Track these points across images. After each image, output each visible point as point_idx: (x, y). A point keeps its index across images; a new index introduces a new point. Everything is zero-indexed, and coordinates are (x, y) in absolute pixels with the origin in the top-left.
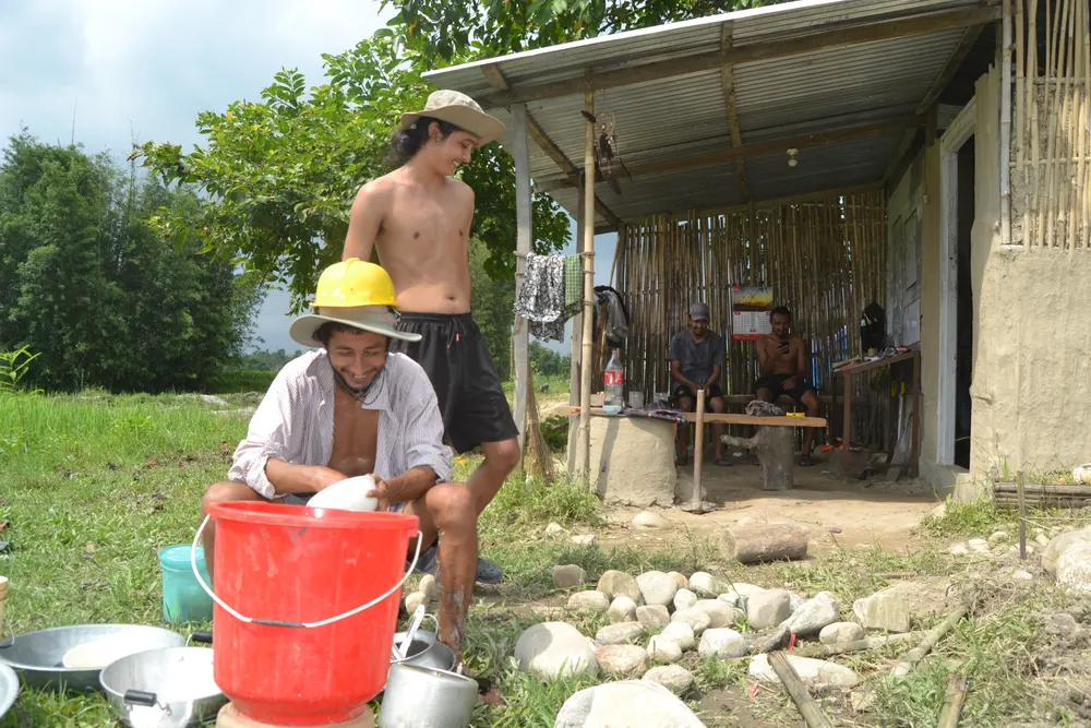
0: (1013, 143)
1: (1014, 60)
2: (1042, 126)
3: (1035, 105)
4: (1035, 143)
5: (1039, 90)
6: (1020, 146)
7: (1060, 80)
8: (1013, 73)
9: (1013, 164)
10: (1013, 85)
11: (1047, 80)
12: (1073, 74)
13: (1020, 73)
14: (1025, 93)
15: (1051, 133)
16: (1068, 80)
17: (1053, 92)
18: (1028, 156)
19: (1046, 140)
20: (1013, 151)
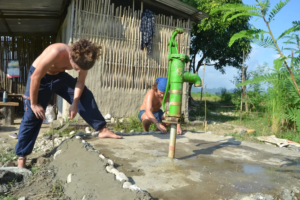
0: (74, 27)
1: (75, 4)
2: (82, 24)
3: (81, 18)
4: (80, 28)
5: (82, 14)
6: (76, 28)
7: (87, 12)
8: (75, 8)
9: (73, 33)
10: (75, 11)
11: (84, 11)
12: (91, 12)
13: (77, 8)
14: (78, 14)
15: (84, 26)
16: (89, 12)
17: (86, 15)
18: (77, 32)
19: (83, 28)
20: (74, 30)
